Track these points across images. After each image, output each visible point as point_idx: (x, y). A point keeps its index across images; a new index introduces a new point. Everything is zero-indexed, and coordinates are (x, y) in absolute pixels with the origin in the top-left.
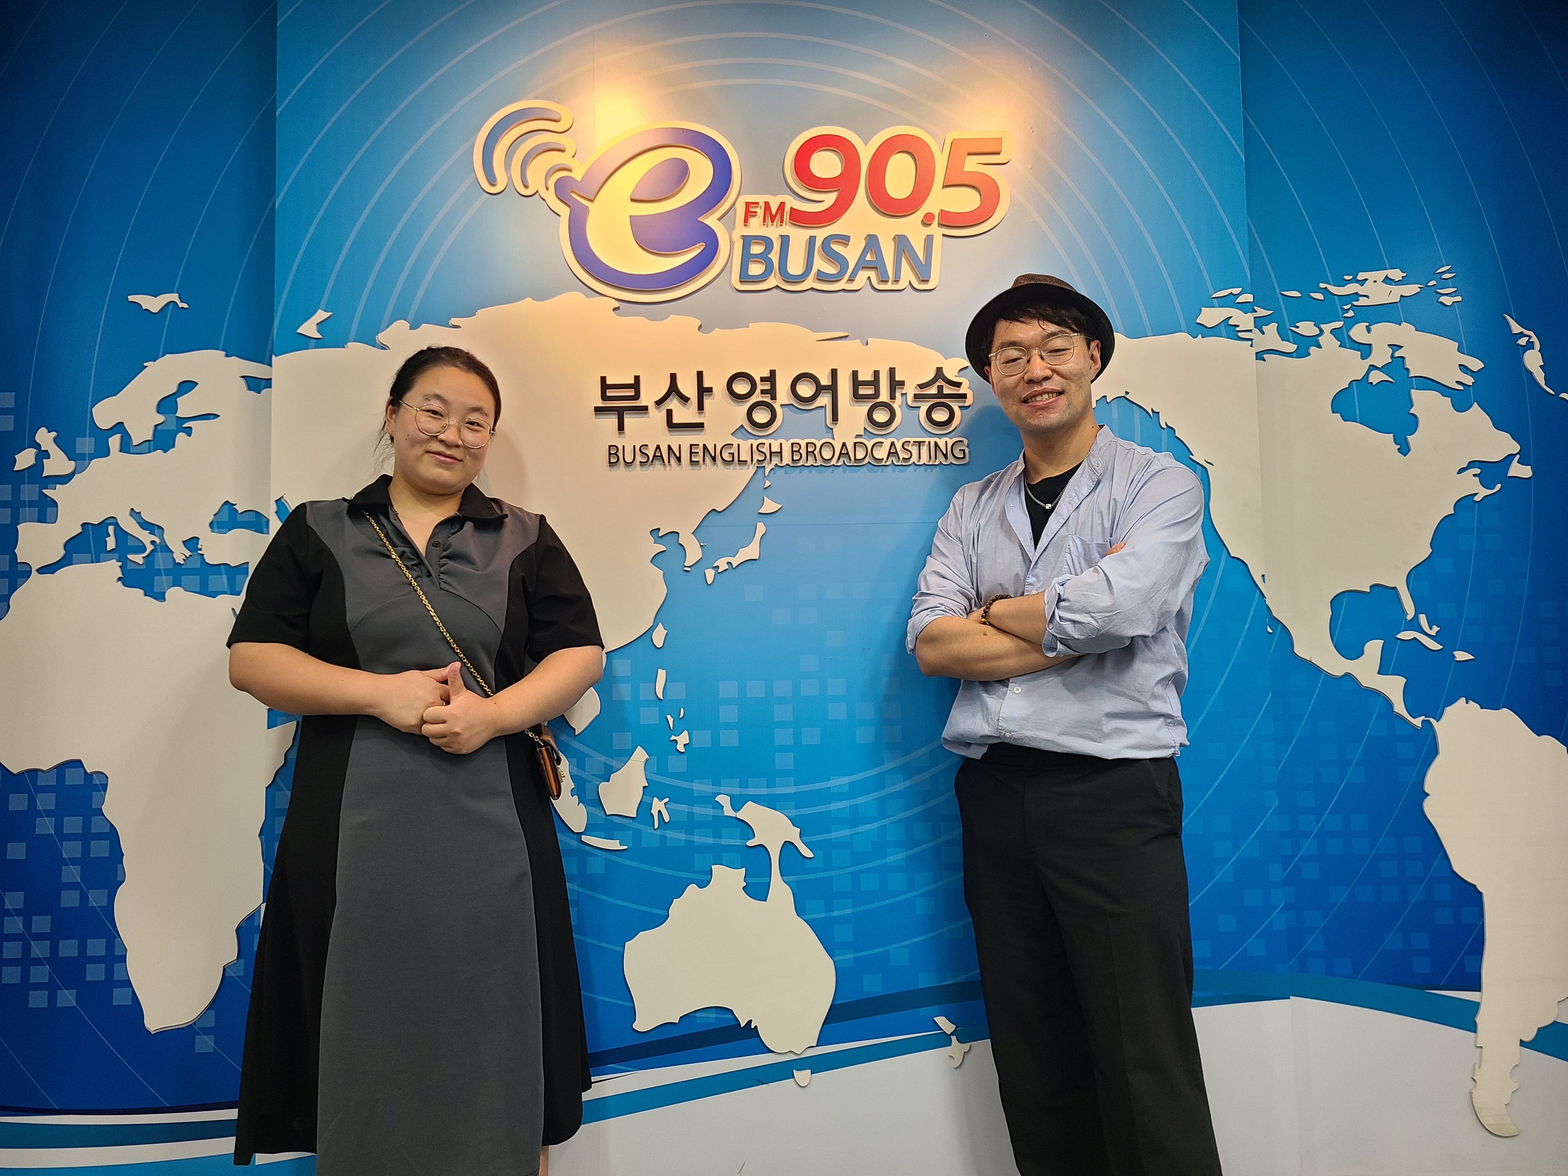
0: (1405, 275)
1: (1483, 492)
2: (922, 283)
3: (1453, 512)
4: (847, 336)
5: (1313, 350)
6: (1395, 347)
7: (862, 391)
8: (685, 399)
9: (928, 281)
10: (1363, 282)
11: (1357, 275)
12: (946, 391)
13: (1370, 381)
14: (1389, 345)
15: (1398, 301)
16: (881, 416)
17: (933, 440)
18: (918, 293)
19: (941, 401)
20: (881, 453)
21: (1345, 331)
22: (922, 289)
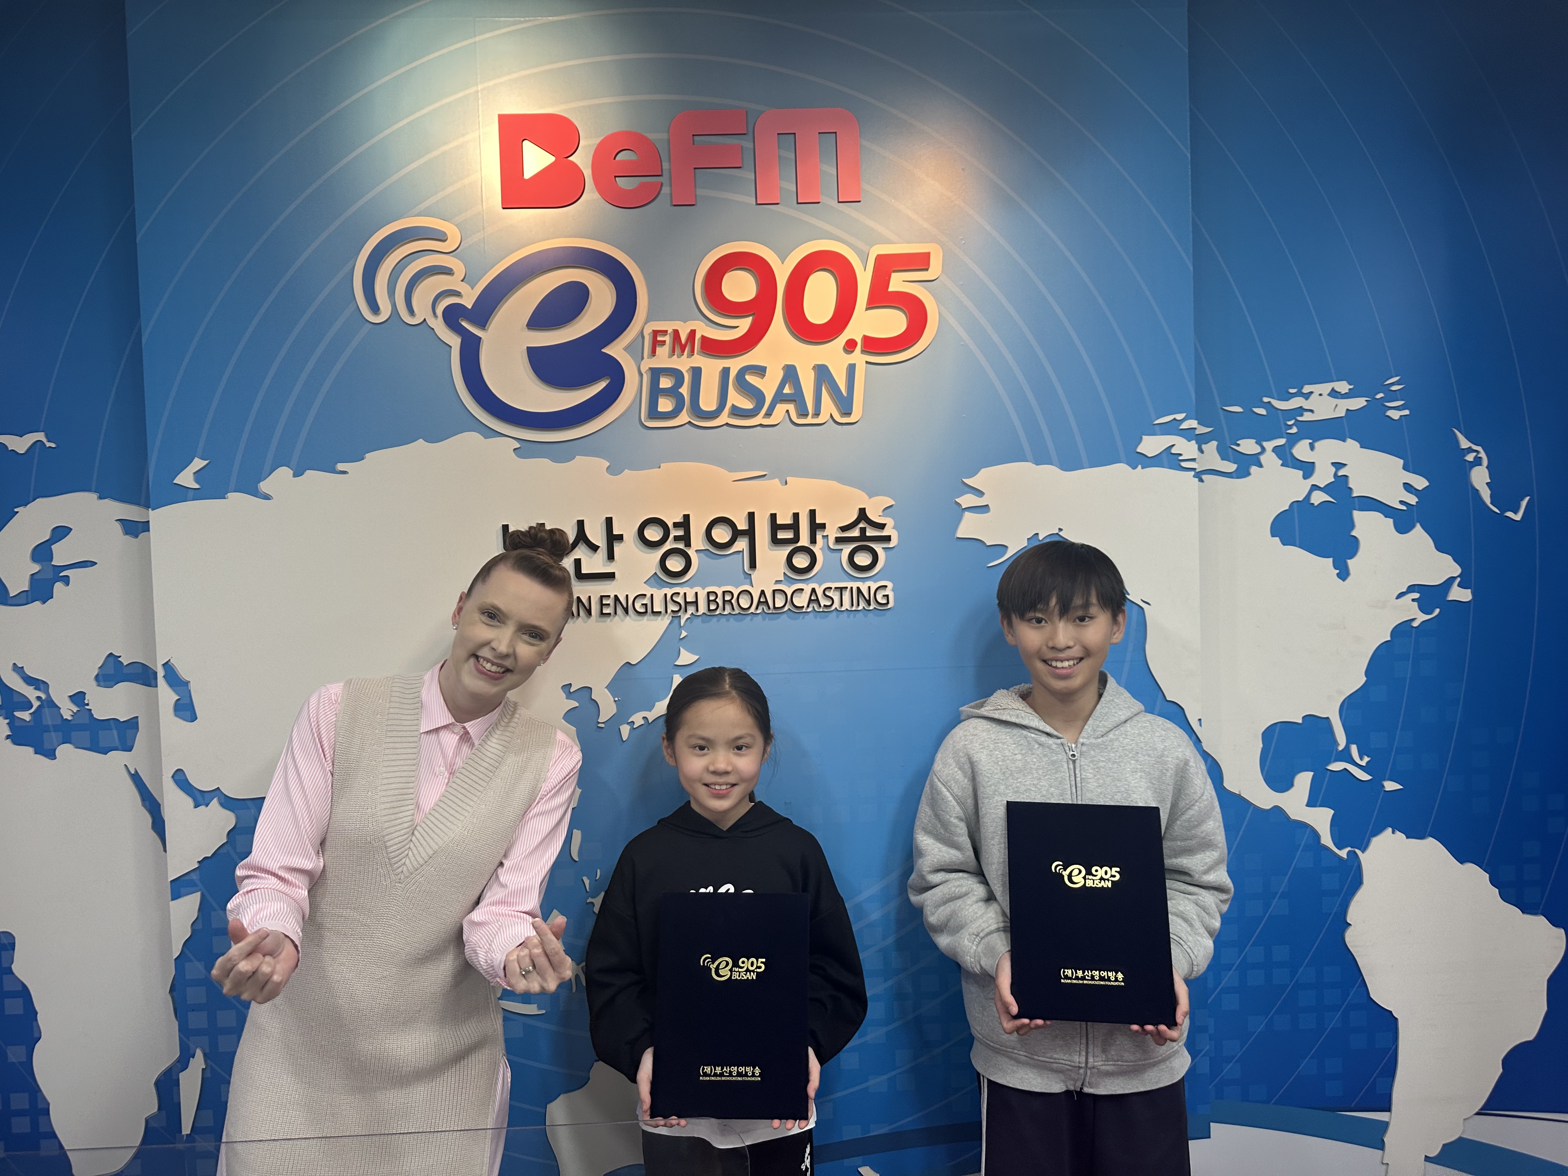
0: (1351, 387)
1: (1422, 617)
2: (845, 416)
3: (1389, 639)
4: (766, 475)
5: (1254, 469)
6: (1338, 465)
7: (781, 535)
8: (594, 548)
9: (851, 414)
10: (1307, 396)
11: (1302, 388)
12: (870, 532)
13: (1312, 502)
14: (1333, 464)
15: (1343, 414)
16: (801, 561)
17: (855, 585)
18: (840, 427)
19: (863, 543)
20: (801, 600)
21: (1287, 449)
22: (844, 422)
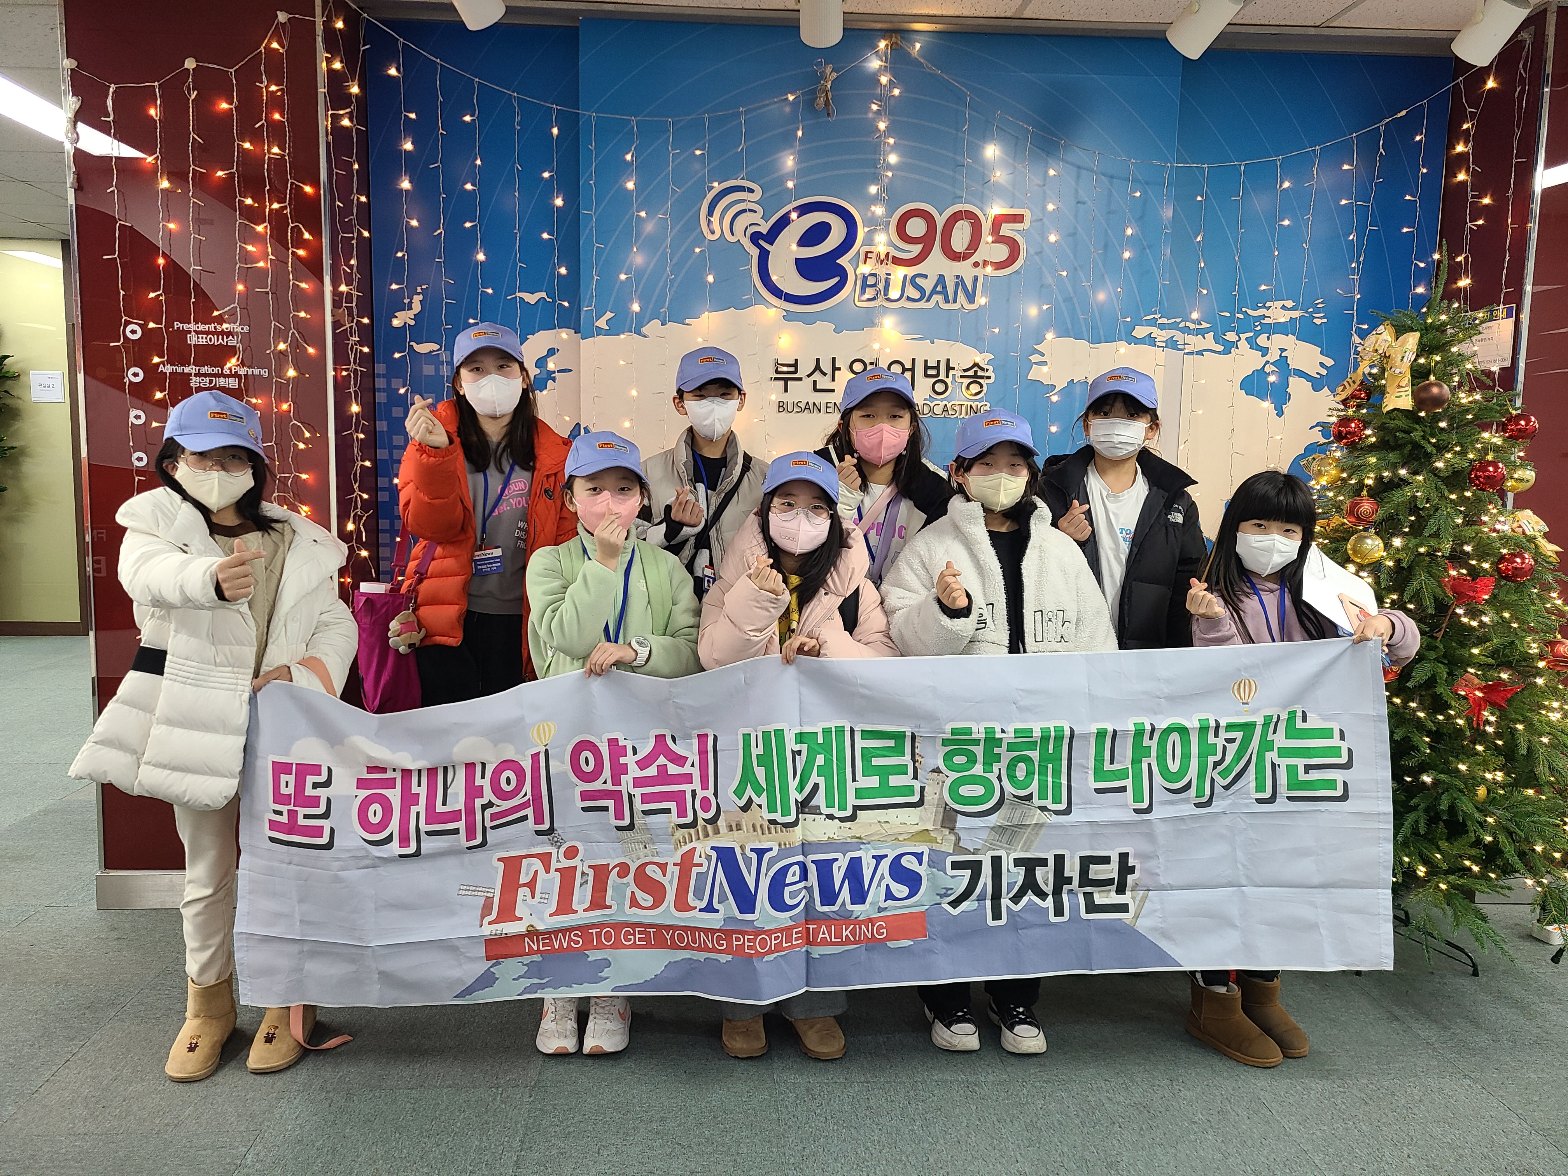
0: (1295, 304)
1: (1323, 441)
2: (970, 304)
7: (930, 372)
8: (825, 374)
9: (973, 303)
10: (1268, 308)
11: (1266, 303)
12: (980, 373)
14: (1279, 349)
15: (1288, 320)
16: (940, 387)
17: (969, 403)
19: (975, 379)
20: (938, 410)
22: (969, 309)
